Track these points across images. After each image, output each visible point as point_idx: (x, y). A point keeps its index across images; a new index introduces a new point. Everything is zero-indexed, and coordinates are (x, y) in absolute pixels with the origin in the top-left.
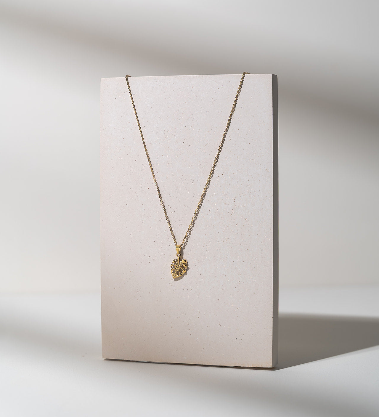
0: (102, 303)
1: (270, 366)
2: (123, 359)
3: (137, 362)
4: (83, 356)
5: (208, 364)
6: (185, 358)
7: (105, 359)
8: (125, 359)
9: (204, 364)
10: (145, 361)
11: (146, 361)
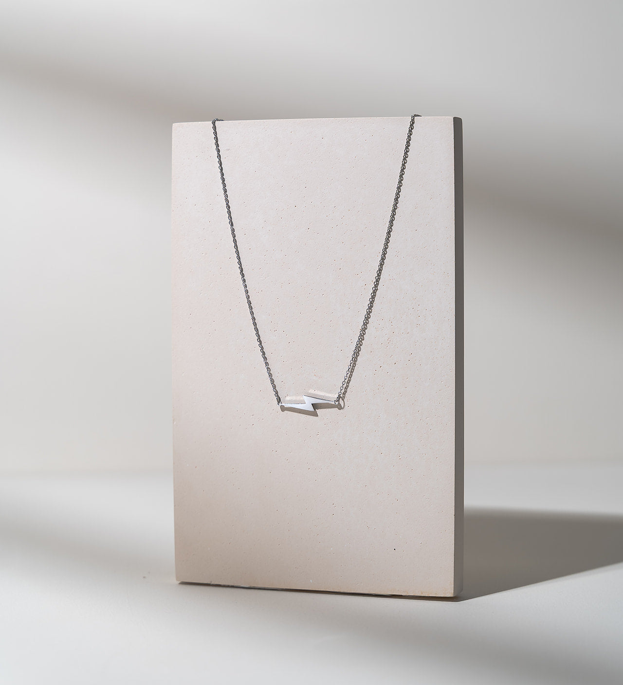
0: (175, 491)
1: (450, 593)
2: (209, 583)
3: (233, 587)
4: (144, 577)
5: (348, 592)
6: (311, 581)
7: (179, 582)
8: (213, 583)
9: (342, 591)
10: (245, 586)
11: (247, 586)
